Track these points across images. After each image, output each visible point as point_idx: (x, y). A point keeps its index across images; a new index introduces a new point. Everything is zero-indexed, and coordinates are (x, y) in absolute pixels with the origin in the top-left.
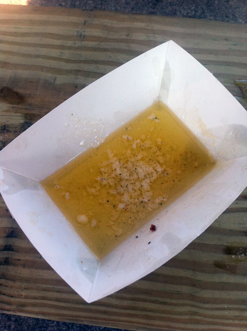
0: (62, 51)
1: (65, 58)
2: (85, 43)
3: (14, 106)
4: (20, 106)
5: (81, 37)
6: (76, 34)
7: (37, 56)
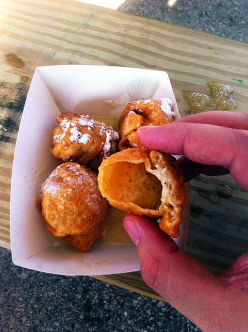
0: (67, 34)
1: (67, 39)
2: (88, 31)
3: (16, 68)
4: (20, 70)
5: (85, 26)
6: (82, 22)
7: (45, 34)
